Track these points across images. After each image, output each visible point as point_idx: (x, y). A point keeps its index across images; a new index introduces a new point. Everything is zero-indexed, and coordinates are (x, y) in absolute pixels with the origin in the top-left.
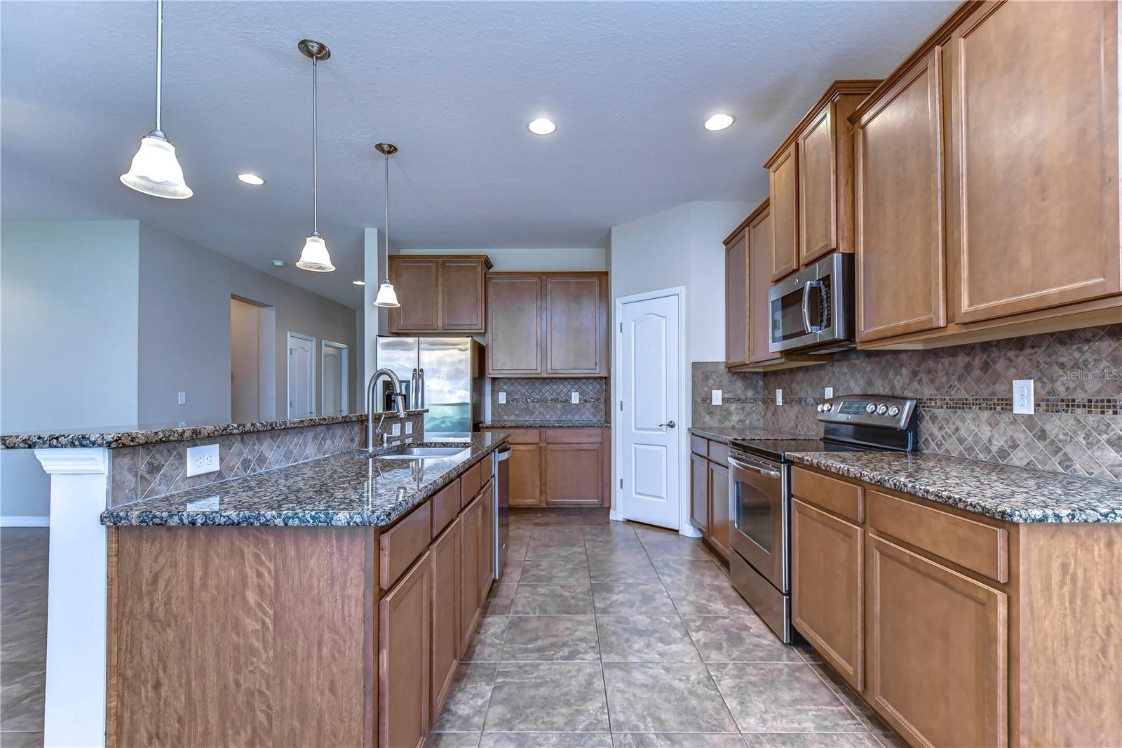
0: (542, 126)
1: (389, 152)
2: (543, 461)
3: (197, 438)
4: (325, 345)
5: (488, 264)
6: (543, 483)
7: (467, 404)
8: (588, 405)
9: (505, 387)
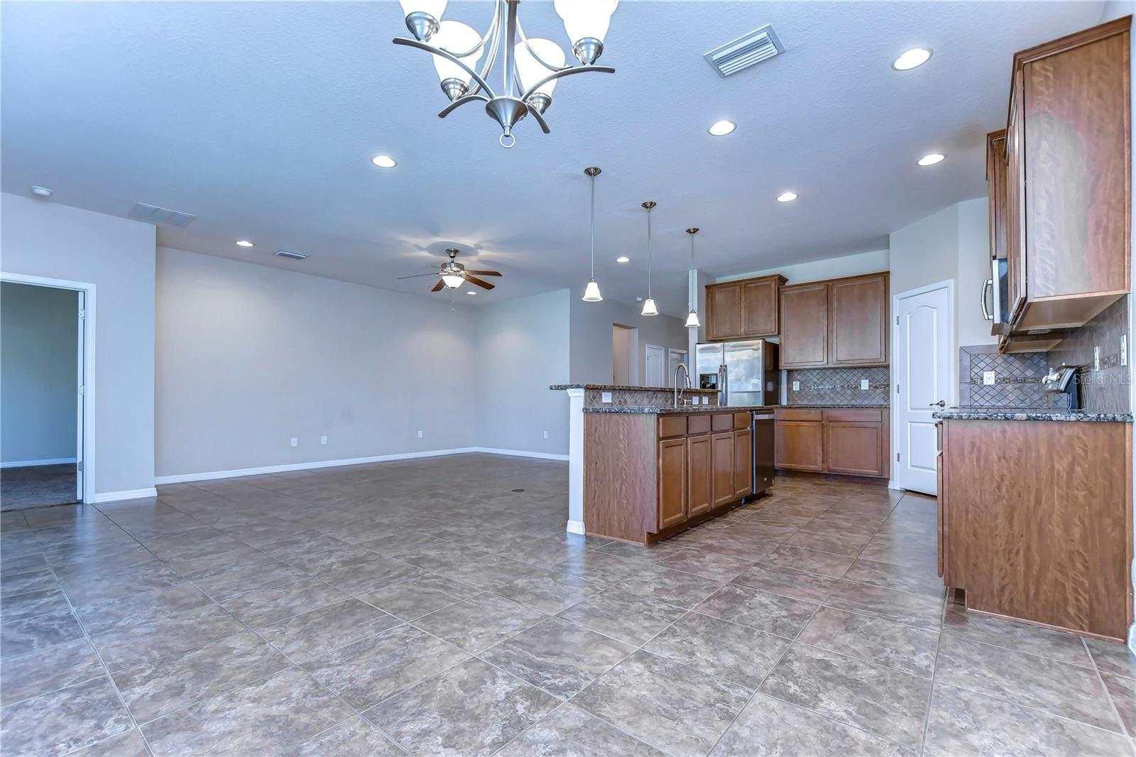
0: (788, 197)
1: (694, 232)
2: (825, 435)
3: (605, 389)
4: (672, 352)
5: (782, 280)
6: (825, 453)
7: (759, 391)
8: (879, 391)
9: (799, 377)
